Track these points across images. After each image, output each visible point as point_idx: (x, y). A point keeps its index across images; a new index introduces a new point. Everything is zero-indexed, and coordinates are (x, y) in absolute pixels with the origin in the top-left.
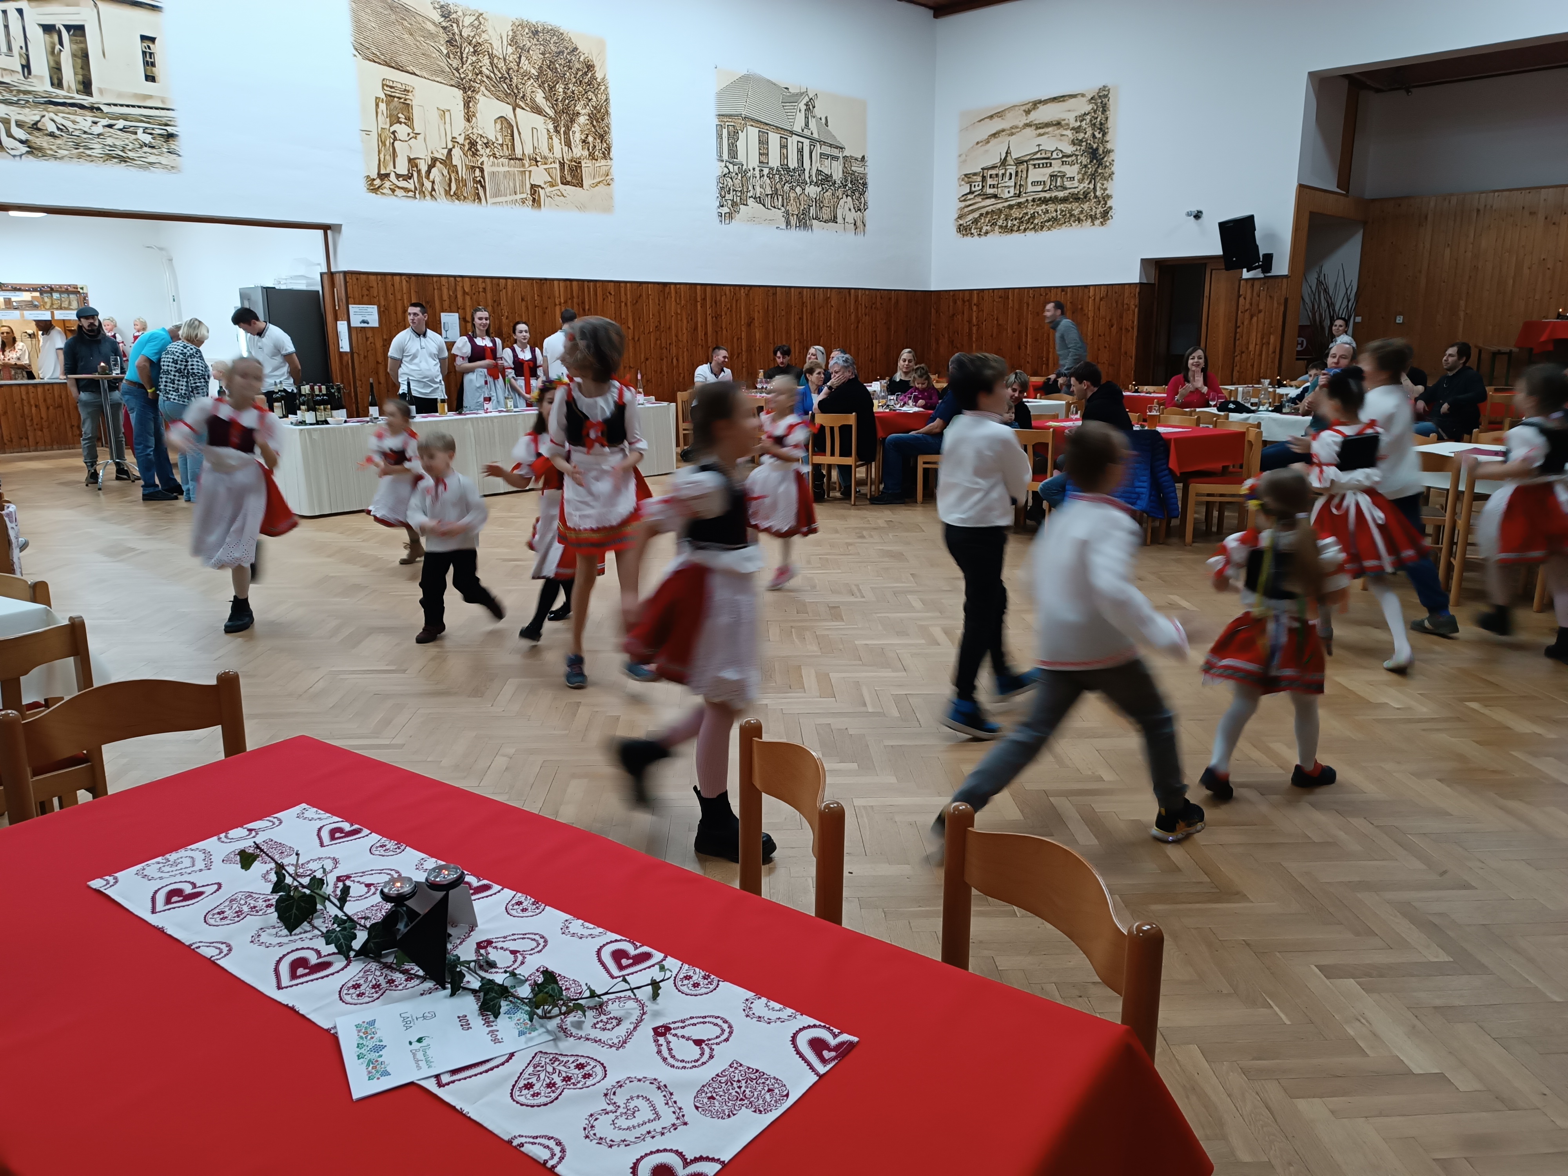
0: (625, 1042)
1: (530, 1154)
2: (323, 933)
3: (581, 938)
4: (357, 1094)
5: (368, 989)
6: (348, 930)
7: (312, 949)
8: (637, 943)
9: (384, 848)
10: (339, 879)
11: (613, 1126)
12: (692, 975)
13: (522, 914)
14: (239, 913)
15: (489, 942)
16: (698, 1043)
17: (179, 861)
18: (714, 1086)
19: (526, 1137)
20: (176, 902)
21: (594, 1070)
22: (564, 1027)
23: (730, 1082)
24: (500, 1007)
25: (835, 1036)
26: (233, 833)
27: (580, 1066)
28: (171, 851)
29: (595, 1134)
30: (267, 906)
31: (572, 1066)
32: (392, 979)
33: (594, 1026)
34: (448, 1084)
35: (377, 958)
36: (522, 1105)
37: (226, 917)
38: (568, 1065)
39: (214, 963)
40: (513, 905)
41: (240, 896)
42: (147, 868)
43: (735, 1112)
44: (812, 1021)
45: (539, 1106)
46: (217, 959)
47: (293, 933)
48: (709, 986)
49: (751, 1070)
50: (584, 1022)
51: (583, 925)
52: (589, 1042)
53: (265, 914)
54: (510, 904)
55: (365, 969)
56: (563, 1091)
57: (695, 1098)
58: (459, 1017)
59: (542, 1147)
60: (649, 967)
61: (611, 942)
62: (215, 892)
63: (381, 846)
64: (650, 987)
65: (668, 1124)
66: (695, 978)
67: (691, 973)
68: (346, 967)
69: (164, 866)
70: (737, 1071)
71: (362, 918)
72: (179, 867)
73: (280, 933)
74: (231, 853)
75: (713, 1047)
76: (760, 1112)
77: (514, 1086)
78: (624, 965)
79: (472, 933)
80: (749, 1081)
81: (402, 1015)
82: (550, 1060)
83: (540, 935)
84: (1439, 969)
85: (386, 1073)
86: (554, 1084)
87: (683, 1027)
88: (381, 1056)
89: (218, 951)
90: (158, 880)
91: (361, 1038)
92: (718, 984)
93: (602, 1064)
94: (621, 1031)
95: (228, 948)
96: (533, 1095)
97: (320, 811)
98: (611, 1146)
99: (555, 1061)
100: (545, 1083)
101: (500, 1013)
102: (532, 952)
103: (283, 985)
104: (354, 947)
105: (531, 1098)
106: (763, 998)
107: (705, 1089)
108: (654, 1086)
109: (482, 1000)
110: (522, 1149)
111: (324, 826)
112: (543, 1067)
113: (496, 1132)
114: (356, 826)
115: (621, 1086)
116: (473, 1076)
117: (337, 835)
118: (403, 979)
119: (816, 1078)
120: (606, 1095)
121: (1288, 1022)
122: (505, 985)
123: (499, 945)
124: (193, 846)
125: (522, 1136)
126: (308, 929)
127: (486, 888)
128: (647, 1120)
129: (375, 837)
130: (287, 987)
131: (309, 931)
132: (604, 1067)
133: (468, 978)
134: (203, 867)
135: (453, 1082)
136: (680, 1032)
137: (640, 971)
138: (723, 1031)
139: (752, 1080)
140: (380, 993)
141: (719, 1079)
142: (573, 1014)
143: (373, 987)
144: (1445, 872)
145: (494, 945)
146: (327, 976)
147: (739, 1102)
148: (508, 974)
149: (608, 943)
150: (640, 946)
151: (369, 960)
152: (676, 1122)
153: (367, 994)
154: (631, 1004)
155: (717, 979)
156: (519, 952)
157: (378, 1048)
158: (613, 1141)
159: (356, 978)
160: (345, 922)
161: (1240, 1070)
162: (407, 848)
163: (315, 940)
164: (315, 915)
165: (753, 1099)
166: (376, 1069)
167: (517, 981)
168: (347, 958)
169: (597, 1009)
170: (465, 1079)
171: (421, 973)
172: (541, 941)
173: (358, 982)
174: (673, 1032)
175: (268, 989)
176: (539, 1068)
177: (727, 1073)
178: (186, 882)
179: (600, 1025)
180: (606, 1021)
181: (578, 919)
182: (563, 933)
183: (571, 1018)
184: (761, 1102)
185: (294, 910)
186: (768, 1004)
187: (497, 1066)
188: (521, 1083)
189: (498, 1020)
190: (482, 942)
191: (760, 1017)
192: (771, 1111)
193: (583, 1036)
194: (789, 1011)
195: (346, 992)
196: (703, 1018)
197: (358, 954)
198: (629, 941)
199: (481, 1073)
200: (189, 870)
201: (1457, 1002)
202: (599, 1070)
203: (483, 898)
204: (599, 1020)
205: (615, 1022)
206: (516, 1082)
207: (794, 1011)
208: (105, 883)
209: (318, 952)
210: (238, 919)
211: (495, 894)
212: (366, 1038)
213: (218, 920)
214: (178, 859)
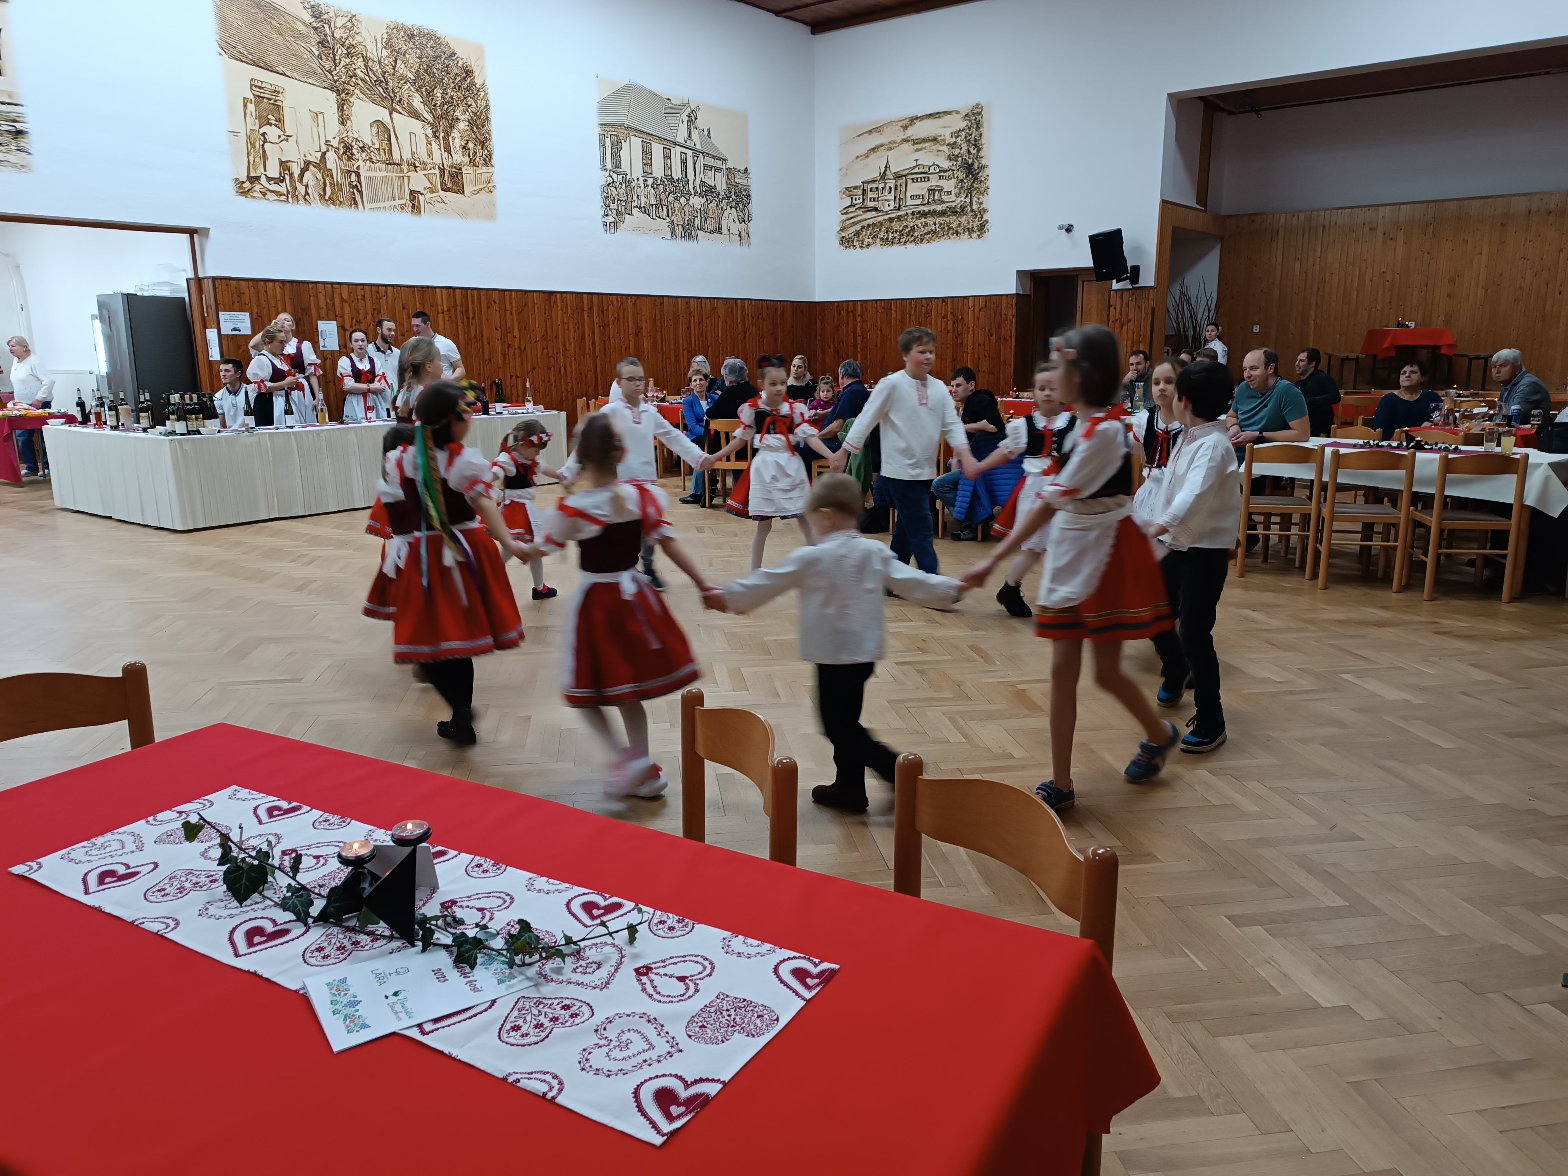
0: (608, 983)
1: (528, 1089)
2: (276, 903)
3: (548, 893)
4: (337, 1047)
5: (332, 951)
6: (305, 896)
7: (267, 918)
8: (606, 895)
9: (328, 823)
10: (284, 853)
11: (608, 1058)
12: (666, 919)
13: (483, 875)
14: (181, 889)
15: (454, 902)
16: (682, 979)
17: (106, 844)
18: (704, 1015)
19: (521, 1073)
20: (110, 883)
21: (580, 1009)
22: (544, 973)
23: (719, 1011)
24: (476, 958)
25: (816, 965)
26: (161, 816)
27: (566, 1007)
28: (96, 835)
29: (591, 1066)
30: (211, 882)
31: (558, 1007)
32: (357, 941)
33: (574, 970)
34: (432, 1031)
35: (339, 923)
36: (512, 1045)
37: (168, 894)
38: (553, 1006)
39: (162, 936)
40: (473, 868)
41: (180, 873)
42: (73, 853)
43: (728, 1038)
44: (792, 954)
45: (530, 1045)
46: (165, 933)
47: (244, 905)
48: (685, 928)
49: (738, 1000)
50: (563, 968)
51: (548, 881)
52: (572, 985)
53: (209, 889)
54: (470, 866)
55: (328, 932)
56: (552, 1030)
57: (686, 1028)
58: (433, 971)
59: (538, 1082)
60: (622, 916)
61: (579, 895)
62: (152, 871)
63: (324, 821)
64: (626, 930)
65: (663, 1052)
66: (670, 923)
67: (665, 918)
68: (305, 933)
69: (91, 850)
70: (725, 1002)
71: (315, 887)
72: (108, 850)
73: (229, 906)
74: (163, 834)
75: (697, 982)
76: (753, 1036)
77: (500, 1029)
78: (595, 915)
79: (434, 895)
80: (738, 1010)
81: (374, 972)
82: (535, 1004)
83: (505, 893)
84: (1338, 913)
85: (365, 1026)
86: (542, 1025)
87: (664, 967)
88: (357, 1011)
89: (164, 926)
90: (87, 863)
91: (334, 995)
92: (693, 927)
93: (588, 1004)
94: (603, 973)
95: (175, 922)
96: (522, 1036)
97: (253, 792)
98: (609, 1076)
99: (539, 1004)
100: (532, 1024)
101: (476, 964)
102: (499, 909)
103: (241, 953)
104: (311, 914)
105: (521, 1038)
106: (740, 936)
107: (696, 1019)
108: (644, 1020)
109: (455, 954)
110: (518, 1084)
111: (259, 805)
112: (528, 1010)
113: (489, 1071)
114: (294, 804)
115: (610, 1022)
116: (456, 1023)
117: (276, 813)
118: (369, 940)
119: (803, 1003)
120: (596, 1031)
121: (1205, 969)
122: (478, 936)
123: (465, 904)
124: (119, 830)
125: (517, 1073)
126: (259, 900)
127: (442, 853)
128: (641, 1051)
129: (316, 813)
130: (245, 955)
131: (261, 902)
132: (591, 1007)
133: (436, 936)
134: (134, 848)
135: (437, 1029)
136: (662, 971)
137: (613, 919)
138: (705, 967)
139: (740, 1008)
140: (347, 954)
141: (708, 1009)
142: (551, 961)
143: (338, 949)
144: (1335, 826)
145: (459, 904)
146: (287, 942)
147: (730, 1029)
148: (478, 929)
149: (576, 897)
150: (610, 897)
151: (329, 925)
152: (670, 1049)
153: (332, 956)
154: (608, 949)
155: (692, 922)
156: (486, 909)
157: (354, 1004)
158: (611, 1071)
159: (319, 942)
160: (298, 890)
161: (1164, 1015)
162: (353, 821)
163: (267, 910)
164: (266, 885)
165: (744, 1025)
166: (354, 1022)
167: (488, 935)
168: (306, 924)
169: (575, 956)
170: (449, 1026)
171: (387, 933)
172: (507, 898)
173: (321, 945)
174: (654, 971)
175: (226, 956)
176: (524, 1012)
177: (715, 1004)
178: (118, 863)
179: (580, 969)
180: (585, 965)
181: (542, 876)
182: (528, 890)
183: (549, 965)
184: (752, 1027)
185: (244, 881)
186: (746, 941)
187: (481, 1013)
188: (508, 1026)
189: (474, 971)
190: (446, 902)
191: (739, 953)
192: (763, 1034)
193: (565, 980)
194: (768, 946)
195: (310, 955)
196: (683, 957)
197: (317, 920)
198: (598, 894)
199: (465, 1020)
200: (120, 852)
201: (1356, 942)
202: (585, 1009)
203: (440, 863)
204: (578, 965)
205: (594, 966)
206: (502, 1025)
207: (772, 946)
208: (28, 868)
209: (274, 922)
210: (182, 895)
211: (452, 858)
212: (339, 994)
213: (159, 896)
214: (105, 842)
